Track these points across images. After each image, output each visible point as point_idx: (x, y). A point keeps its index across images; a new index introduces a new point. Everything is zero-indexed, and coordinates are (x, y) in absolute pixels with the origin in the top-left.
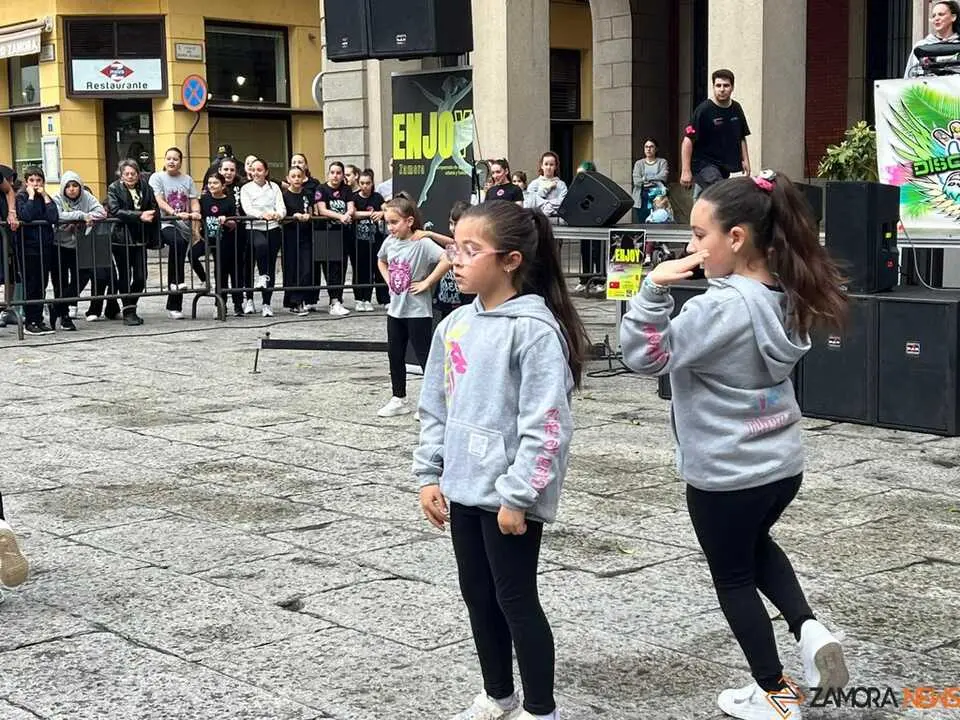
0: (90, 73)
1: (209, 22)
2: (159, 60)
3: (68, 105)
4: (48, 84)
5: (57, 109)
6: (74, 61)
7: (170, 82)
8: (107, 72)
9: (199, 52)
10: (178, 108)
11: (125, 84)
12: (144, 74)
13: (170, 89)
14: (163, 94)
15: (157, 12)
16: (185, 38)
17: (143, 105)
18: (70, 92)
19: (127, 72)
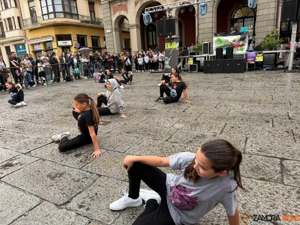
0: (61, 43)
1: (77, 35)
2: (71, 41)
3: (58, 48)
4: (54, 45)
5: (56, 48)
6: (58, 42)
7: (73, 44)
8: (63, 43)
9: (76, 39)
10: (74, 47)
11: (66, 44)
12: (69, 43)
13: (73, 45)
14: (72, 46)
15: (70, 33)
16: (74, 37)
17: (69, 47)
18: (58, 46)
19: (66, 43)
